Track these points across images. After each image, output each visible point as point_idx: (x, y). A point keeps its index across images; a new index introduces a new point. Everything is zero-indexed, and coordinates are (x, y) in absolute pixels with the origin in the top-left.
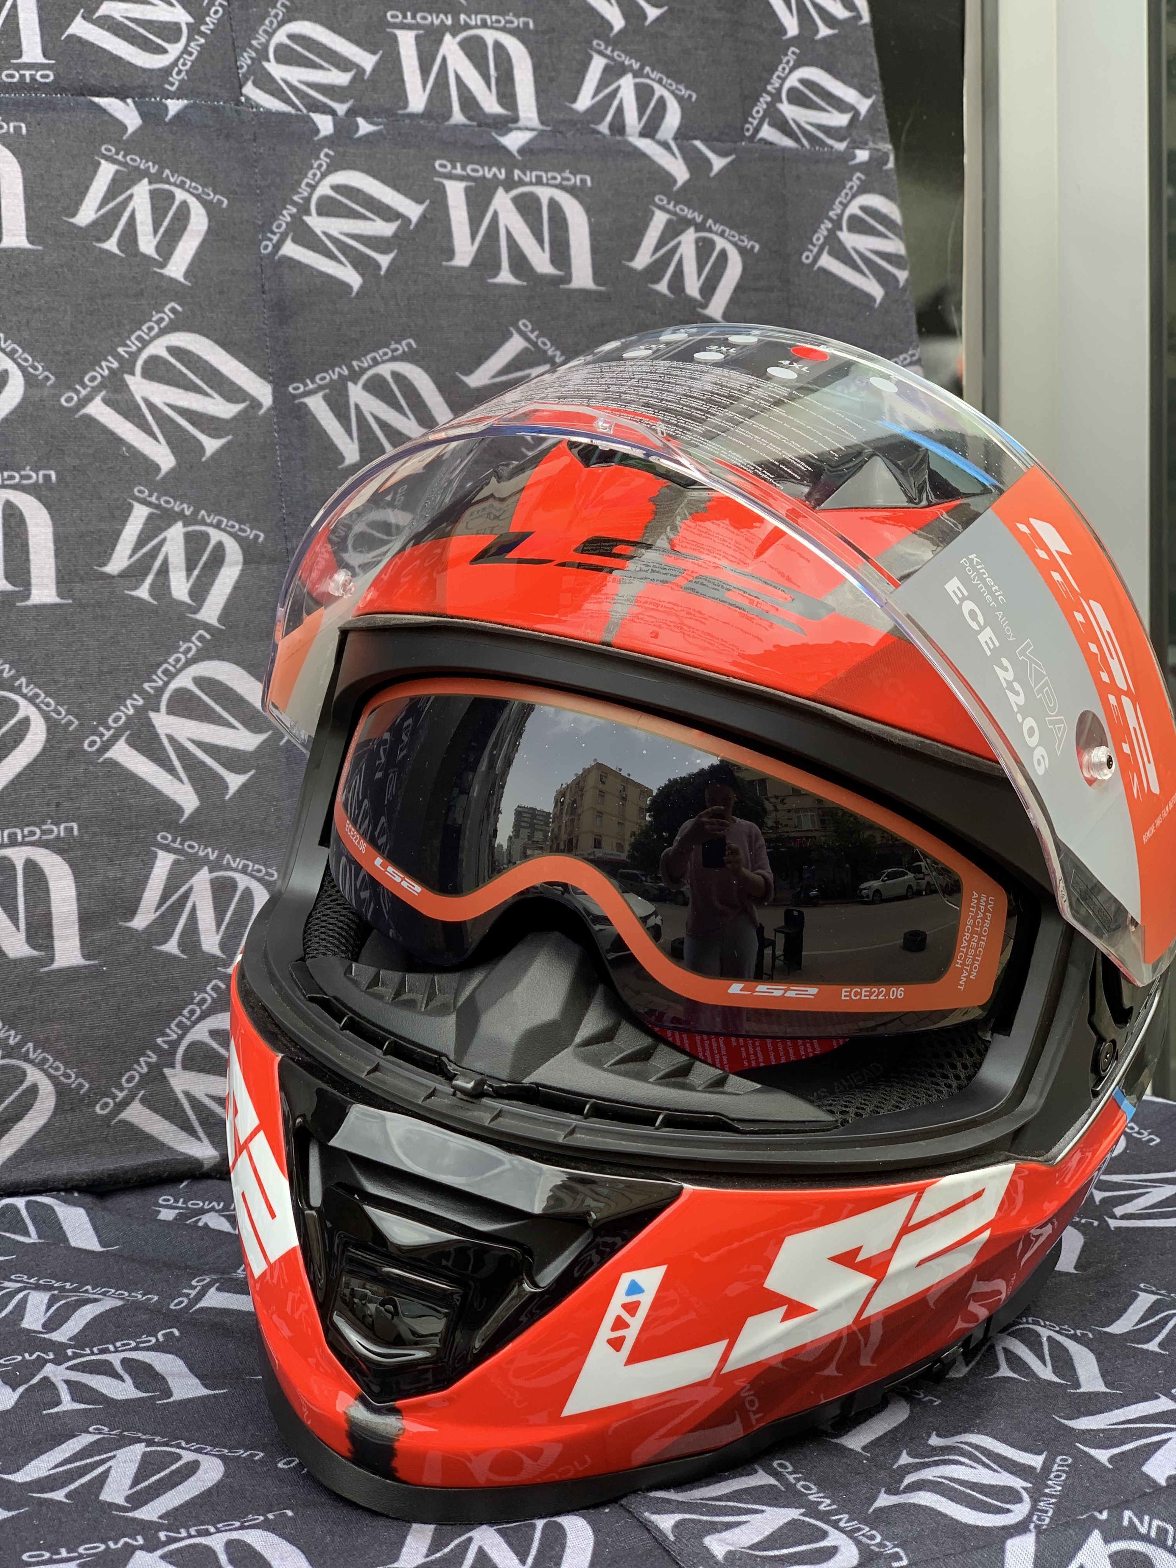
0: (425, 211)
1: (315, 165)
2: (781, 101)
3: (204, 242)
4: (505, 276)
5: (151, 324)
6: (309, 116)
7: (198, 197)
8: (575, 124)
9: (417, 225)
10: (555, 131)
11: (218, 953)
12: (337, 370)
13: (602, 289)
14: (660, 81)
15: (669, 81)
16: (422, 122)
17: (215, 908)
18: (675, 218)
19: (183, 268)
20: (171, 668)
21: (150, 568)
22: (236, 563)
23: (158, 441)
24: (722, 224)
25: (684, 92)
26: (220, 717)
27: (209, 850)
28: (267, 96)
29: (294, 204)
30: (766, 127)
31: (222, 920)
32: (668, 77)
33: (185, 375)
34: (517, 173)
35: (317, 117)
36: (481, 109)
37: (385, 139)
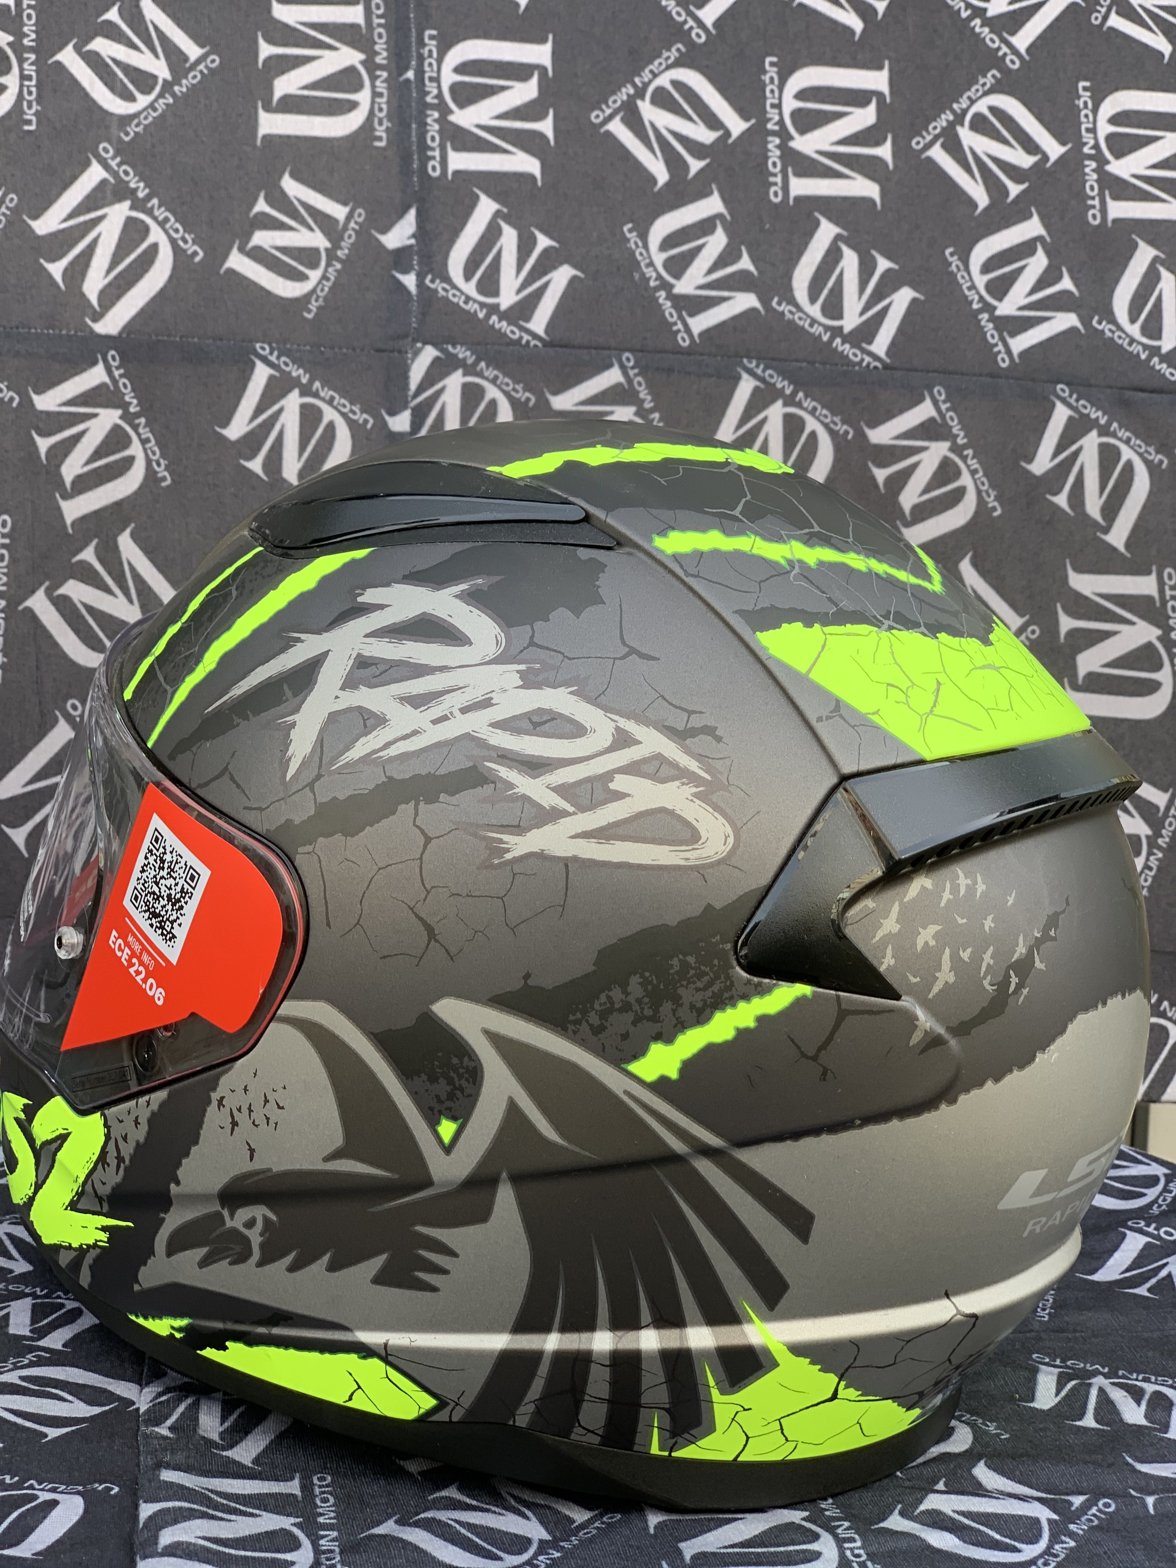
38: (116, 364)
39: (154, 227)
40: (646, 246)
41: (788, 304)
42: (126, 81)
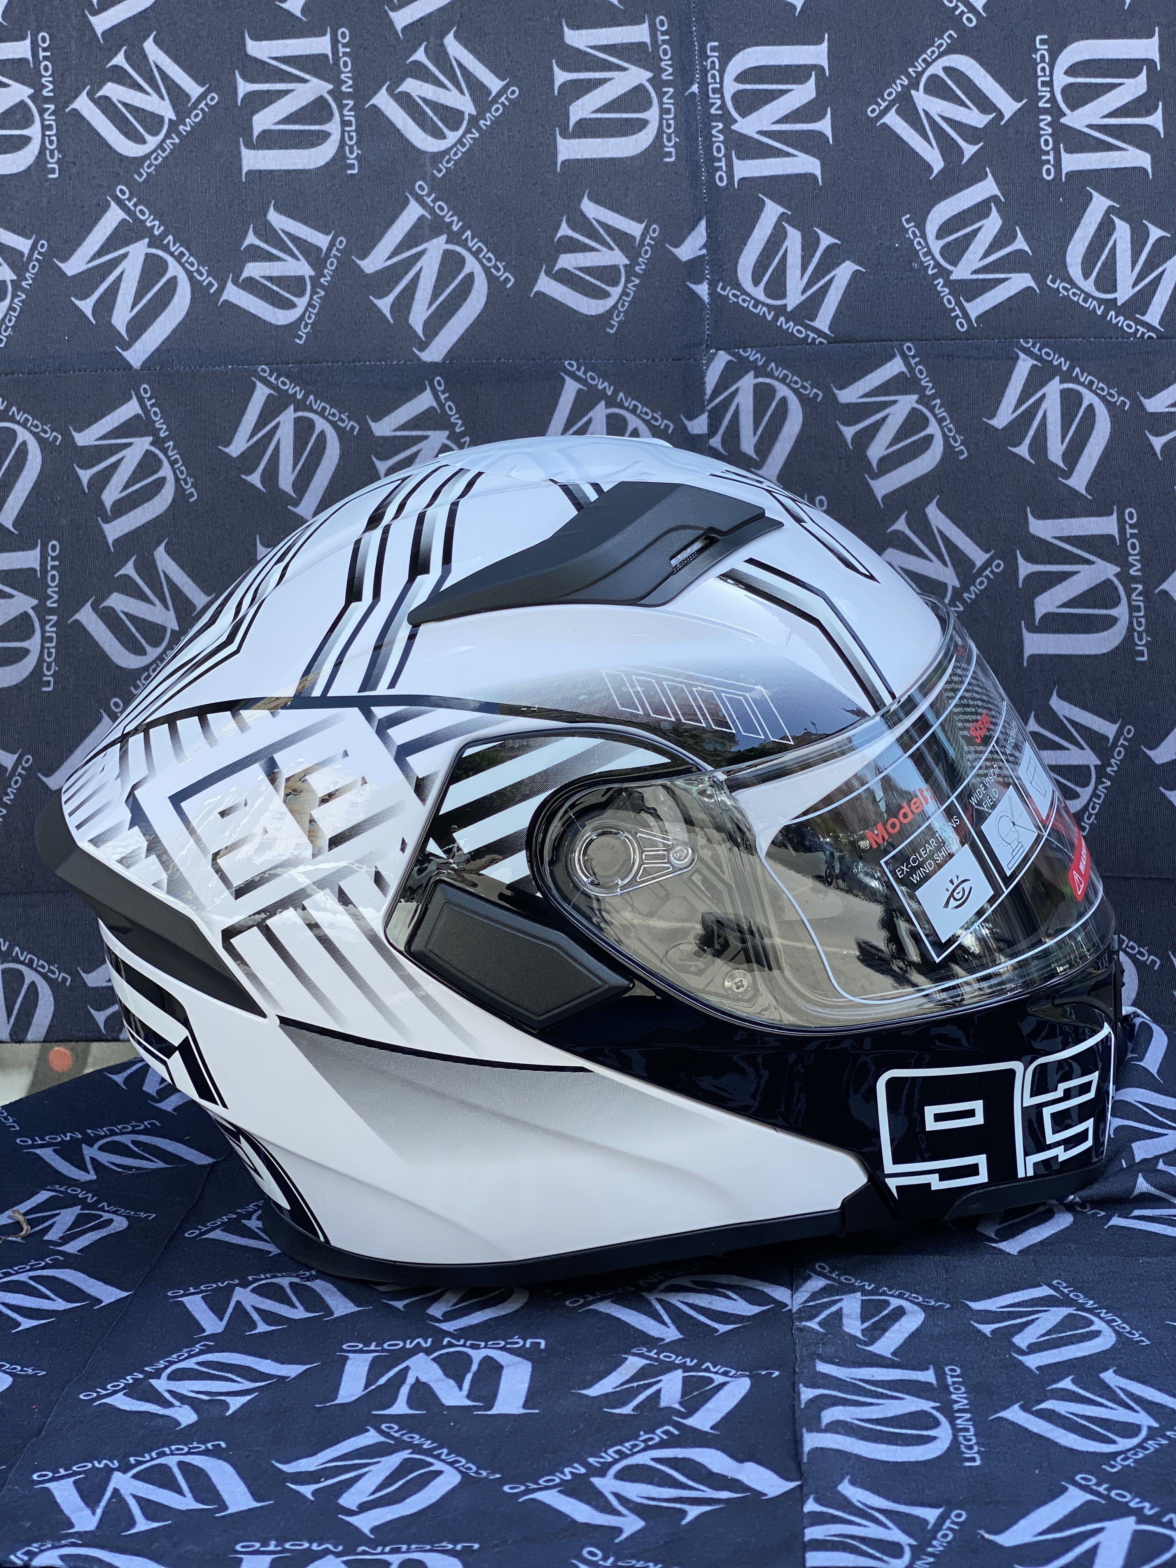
38: (442, 388)
39: (469, 259)
40: (924, 236)
41: (1062, 281)
42: (435, 119)
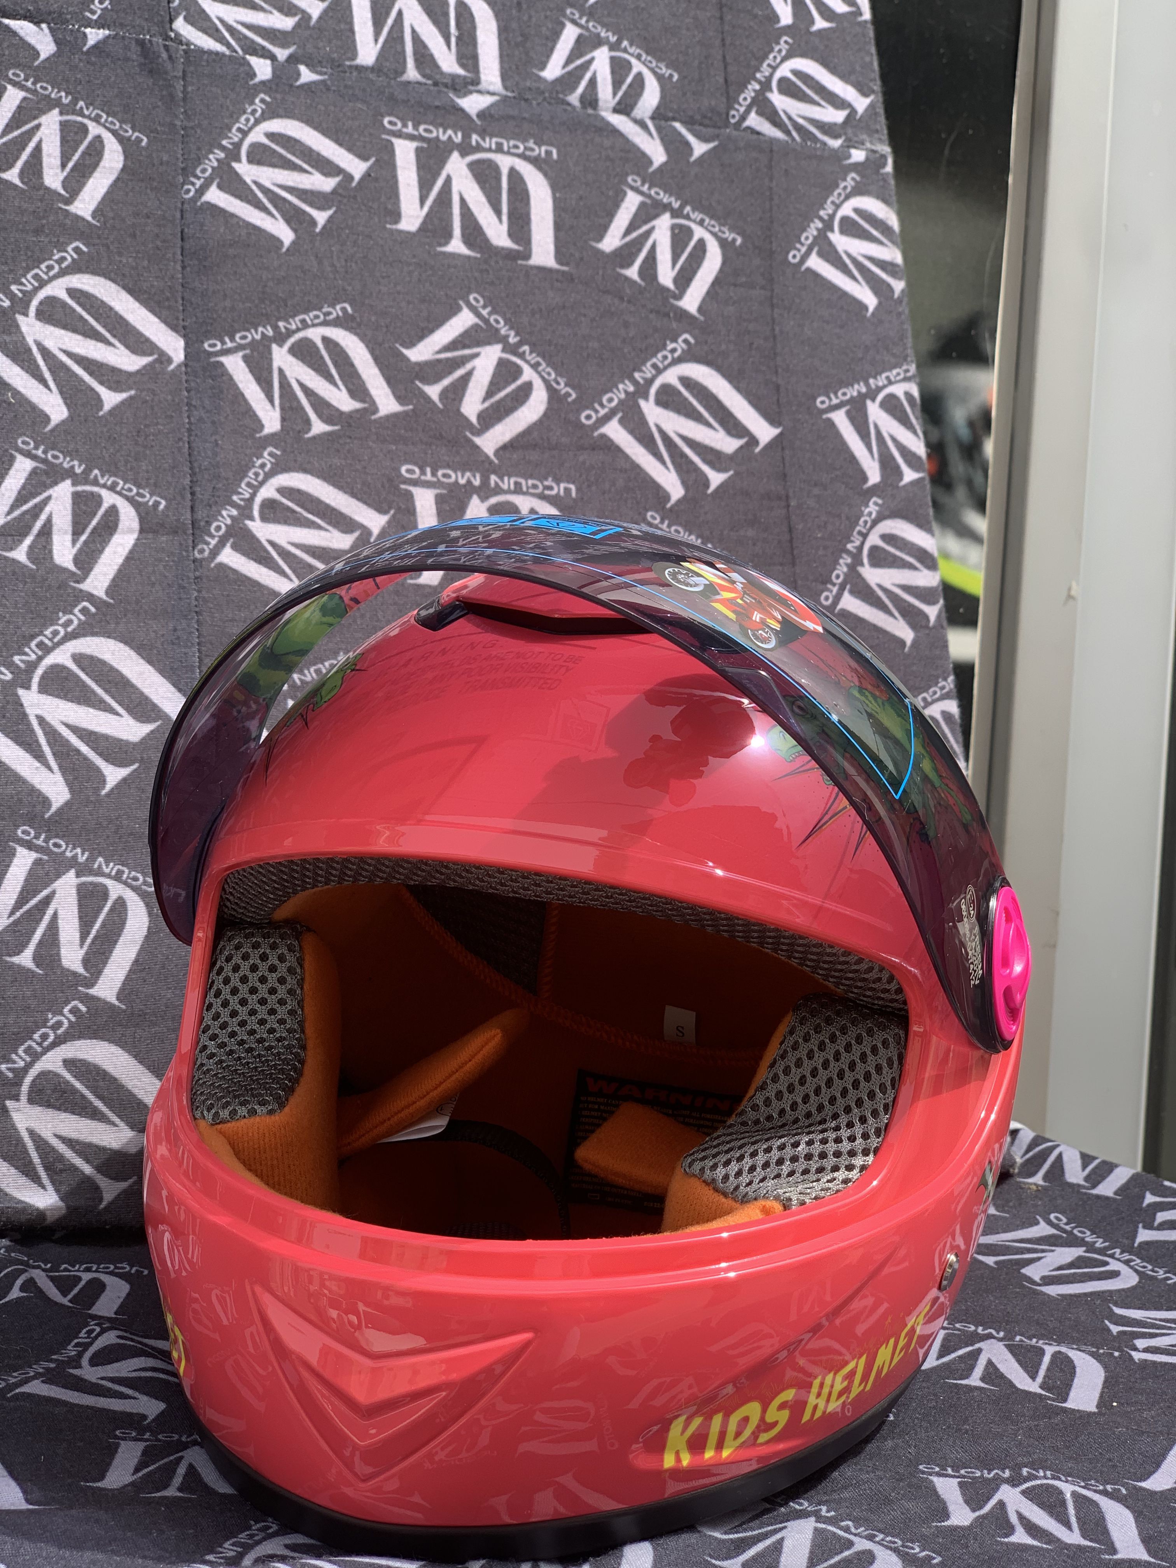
0: (370, 168)
1: (249, 110)
2: (771, 90)
3: (118, 180)
4: (456, 246)
5: (51, 262)
6: (244, 59)
7: (114, 133)
8: (543, 93)
9: (359, 183)
10: (521, 98)
11: (81, 970)
12: (260, 329)
13: (565, 268)
14: (639, 57)
15: (649, 58)
16: (371, 76)
17: (80, 918)
18: (648, 201)
19: (92, 207)
20: (47, 641)
21: (29, 528)
22: (130, 531)
23: (50, 389)
24: (701, 212)
25: (664, 71)
26: (102, 701)
27: (79, 850)
28: (200, 34)
29: (223, 148)
30: (753, 115)
31: (88, 933)
32: (648, 53)
33: (86, 321)
34: (475, 138)
35: (253, 60)
36: (437, 67)
37: (328, 89)
